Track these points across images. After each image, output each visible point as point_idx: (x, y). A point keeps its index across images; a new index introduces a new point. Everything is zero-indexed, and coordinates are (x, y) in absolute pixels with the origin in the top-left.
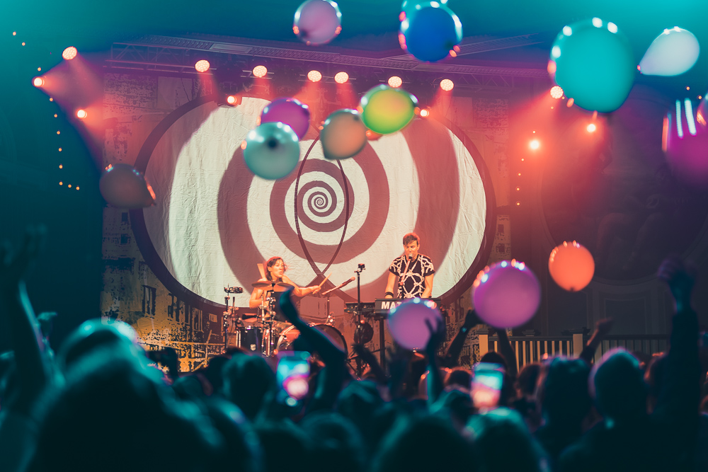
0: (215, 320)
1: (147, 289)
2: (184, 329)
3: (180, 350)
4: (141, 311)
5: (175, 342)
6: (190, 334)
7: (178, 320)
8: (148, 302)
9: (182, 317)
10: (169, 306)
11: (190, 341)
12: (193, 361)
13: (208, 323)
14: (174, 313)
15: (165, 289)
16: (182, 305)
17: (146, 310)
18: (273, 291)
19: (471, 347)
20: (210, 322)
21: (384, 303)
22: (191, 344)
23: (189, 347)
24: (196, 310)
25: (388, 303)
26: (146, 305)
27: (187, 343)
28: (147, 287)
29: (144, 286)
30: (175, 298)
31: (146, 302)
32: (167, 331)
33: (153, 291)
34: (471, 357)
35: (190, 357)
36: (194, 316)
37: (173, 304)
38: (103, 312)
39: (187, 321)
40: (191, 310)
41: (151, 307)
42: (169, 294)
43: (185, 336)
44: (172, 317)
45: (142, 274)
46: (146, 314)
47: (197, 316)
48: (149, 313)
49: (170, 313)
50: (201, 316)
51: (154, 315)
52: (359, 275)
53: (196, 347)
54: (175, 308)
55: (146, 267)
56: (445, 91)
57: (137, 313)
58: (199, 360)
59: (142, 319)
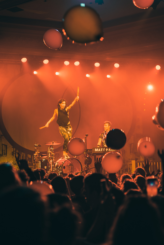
0: (30, 157)
1: (4, 146)
3: (17, 169)
4: (2, 154)
5: (15, 166)
7: (16, 157)
8: (4, 151)
10: (12, 152)
13: (27, 158)
14: (14, 155)
15: (11, 146)
16: (17, 151)
17: (3, 154)
18: (53, 145)
19: (128, 165)
20: (28, 158)
21: (96, 149)
24: (23, 153)
25: (97, 149)
26: (3, 152)
28: (4, 145)
29: (3, 144)
30: (15, 149)
31: (3, 151)
32: (12, 162)
33: (6, 146)
34: (128, 169)
36: (22, 156)
37: (14, 151)
40: (21, 153)
41: (5, 152)
42: (12, 147)
44: (13, 156)
45: (2, 140)
46: (3, 155)
48: (4, 155)
49: (13, 155)
50: (24, 155)
51: (6, 155)
52: (86, 138)
54: (14, 152)
55: (3, 137)
56: (116, 68)
59: (2, 157)
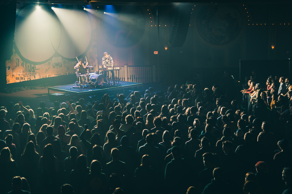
0: (33, 66)
2: (25, 69)
6: (27, 70)
7: (24, 67)
8: (17, 63)
9: (24, 66)
10: (22, 64)
11: (27, 72)
12: (28, 78)
13: (31, 67)
16: (24, 63)
22: (27, 73)
23: (27, 74)
24: (28, 64)
27: (26, 73)
29: (16, 59)
32: (22, 70)
33: (18, 60)
35: (27, 77)
36: (28, 66)
38: (7, 67)
39: (26, 67)
42: (22, 60)
43: (26, 71)
44: (22, 66)
45: (16, 55)
46: (17, 66)
47: (28, 65)
50: (29, 66)
51: (19, 66)
53: (29, 74)
55: (16, 53)
57: (15, 66)
58: (29, 77)
59: (16, 68)
